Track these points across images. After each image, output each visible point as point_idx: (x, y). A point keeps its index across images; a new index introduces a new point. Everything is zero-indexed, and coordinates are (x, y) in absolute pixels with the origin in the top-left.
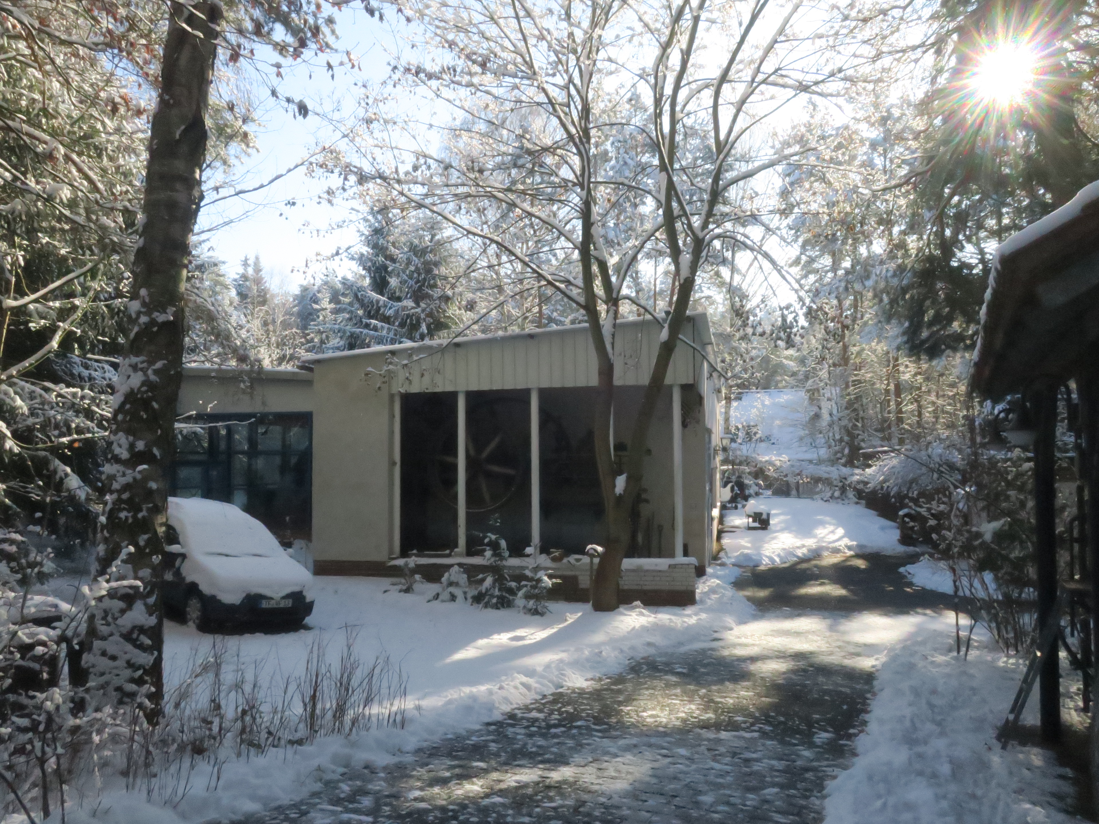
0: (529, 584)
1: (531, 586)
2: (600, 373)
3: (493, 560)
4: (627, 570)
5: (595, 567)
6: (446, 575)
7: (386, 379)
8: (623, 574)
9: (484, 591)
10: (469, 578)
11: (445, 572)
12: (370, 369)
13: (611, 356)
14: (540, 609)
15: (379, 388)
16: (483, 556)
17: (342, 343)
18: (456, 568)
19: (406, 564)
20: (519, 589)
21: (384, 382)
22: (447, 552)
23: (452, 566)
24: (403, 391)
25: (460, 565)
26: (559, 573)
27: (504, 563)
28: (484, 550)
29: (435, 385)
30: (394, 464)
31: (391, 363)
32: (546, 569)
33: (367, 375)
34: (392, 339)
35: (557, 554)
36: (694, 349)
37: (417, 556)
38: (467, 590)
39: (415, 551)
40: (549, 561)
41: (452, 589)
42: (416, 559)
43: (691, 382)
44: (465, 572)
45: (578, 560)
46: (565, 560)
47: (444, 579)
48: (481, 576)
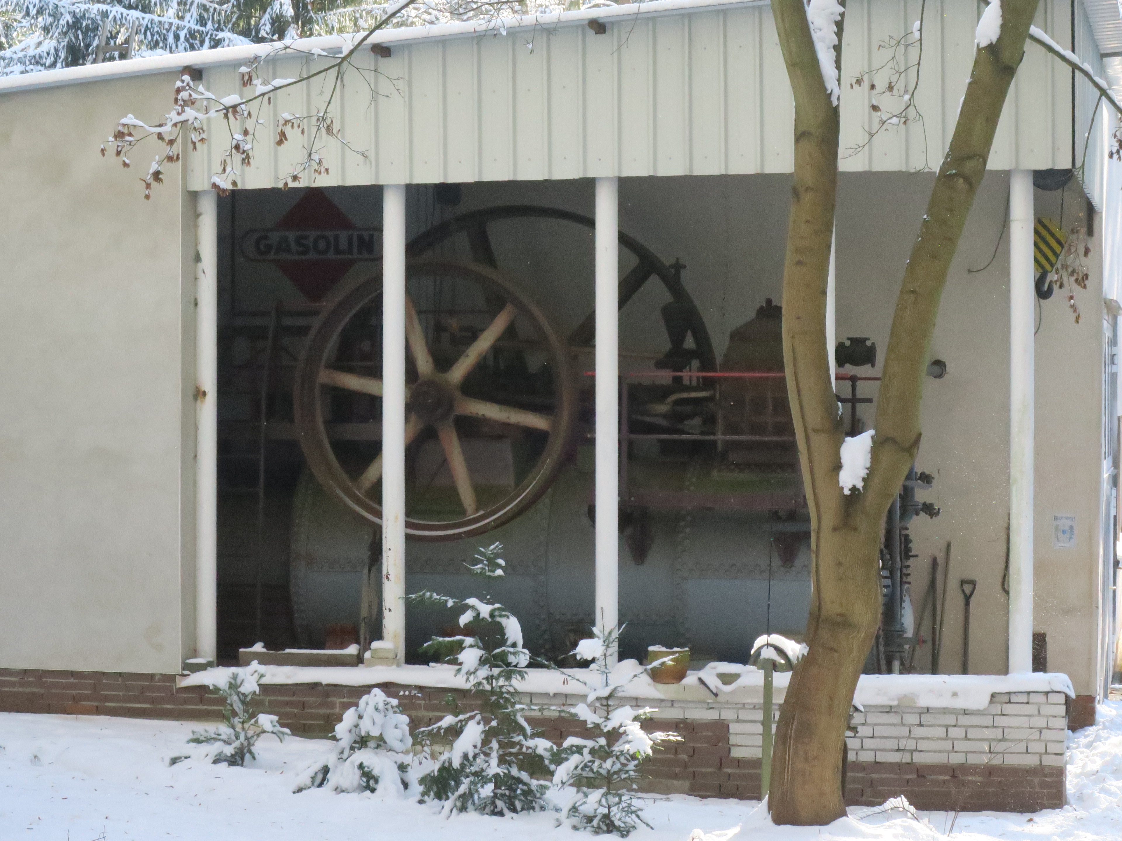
0: (589, 744)
1: (592, 751)
2: (800, 136)
3: (484, 672)
4: (870, 708)
5: (779, 699)
6: (349, 716)
7: (177, 149)
8: (857, 719)
9: (456, 764)
10: (414, 724)
11: (347, 706)
12: (130, 119)
13: (831, 84)
14: (617, 815)
15: (157, 175)
16: (455, 662)
17: (49, 45)
18: (378, 696)
19: (234, 685)
20: (558, 759)
21: (170, 159)
22: (352, 649)
23: (367, 689)
24: (226, 185)
25: (388, 687)
26: (675, 714)
27: (517, 683)
28: (460, 647)
29: (321, 168)
30: (200, 394)
31: (190, 102)
32: (637, 702)
33: (119, 135)
34: (192, 35)
35: (668, 660)
36: (1075, 67)
37: (263, 660)
38: (407, 759)
39: (259, 647)
40: (645, 679)
41: (364, 756)
42: (262, 669)
43: (1064, 163)
44: (404, 707)
45: (727, 679)
46: (691, 679)
47: (341, 729)
48: (448, 720)
